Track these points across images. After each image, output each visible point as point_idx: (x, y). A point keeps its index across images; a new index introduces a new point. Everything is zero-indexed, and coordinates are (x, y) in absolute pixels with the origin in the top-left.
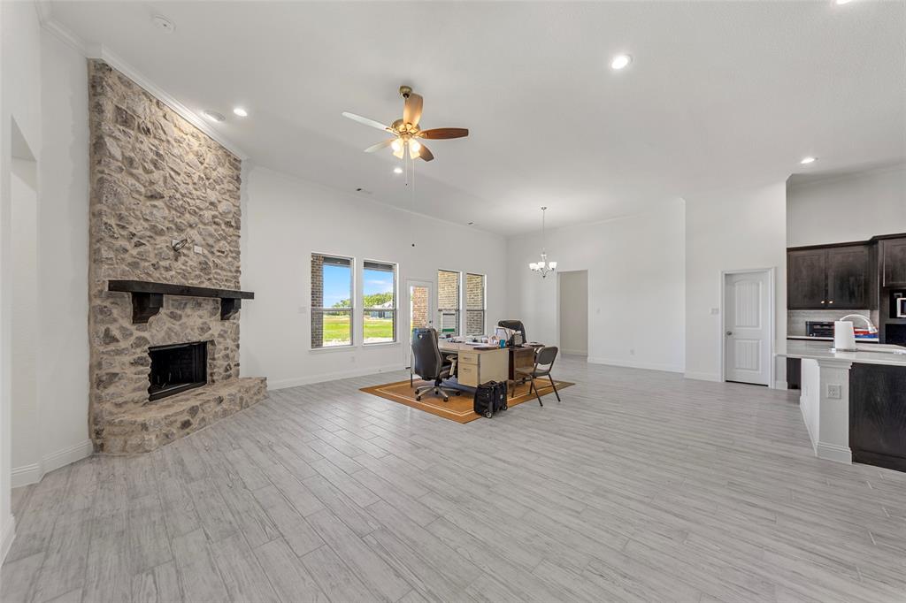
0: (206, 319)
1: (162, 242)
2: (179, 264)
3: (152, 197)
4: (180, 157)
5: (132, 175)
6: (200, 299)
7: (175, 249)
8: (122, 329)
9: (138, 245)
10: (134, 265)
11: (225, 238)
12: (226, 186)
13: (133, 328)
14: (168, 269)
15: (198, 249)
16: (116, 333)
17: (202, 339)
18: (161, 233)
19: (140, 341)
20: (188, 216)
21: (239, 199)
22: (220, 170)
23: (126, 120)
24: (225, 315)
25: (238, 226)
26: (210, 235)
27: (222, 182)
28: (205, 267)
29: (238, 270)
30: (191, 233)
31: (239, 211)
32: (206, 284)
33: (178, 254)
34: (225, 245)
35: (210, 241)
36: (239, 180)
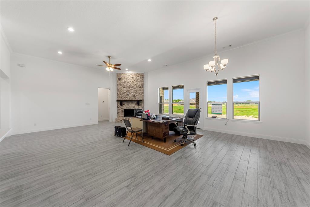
0: (135, 105)
1: (125, 94)
2: (129, 97)
3: (124, 88)
4: (128, 80)
5: (121, 86)
6: (133, 102)
7: (128, 94)
8: (120, 106)
9: (122, 95)
10: (121, 98)
11: (139, 90)
12: (140, 80)
13: (121, 106)
14: (127, 97)
15: (133, 93)
16: (119, 107)
17: (133, 109)
18: (125, 92)
19: (122, 108)
20: (130, 88)
21: (143, 81)
22: (138, 78)
23: (120, 79)
24: (139, 105)
25: (143, 87)
26: (135, 90)
27: (138, 80)
28: (134, 96)
29: (143, 96)
30: (131, 91)
31: (143, 84)
32: (135, 99)
33: (128, 95)
34: (139, 91)
35: (135, 91)
36: (143, 77)
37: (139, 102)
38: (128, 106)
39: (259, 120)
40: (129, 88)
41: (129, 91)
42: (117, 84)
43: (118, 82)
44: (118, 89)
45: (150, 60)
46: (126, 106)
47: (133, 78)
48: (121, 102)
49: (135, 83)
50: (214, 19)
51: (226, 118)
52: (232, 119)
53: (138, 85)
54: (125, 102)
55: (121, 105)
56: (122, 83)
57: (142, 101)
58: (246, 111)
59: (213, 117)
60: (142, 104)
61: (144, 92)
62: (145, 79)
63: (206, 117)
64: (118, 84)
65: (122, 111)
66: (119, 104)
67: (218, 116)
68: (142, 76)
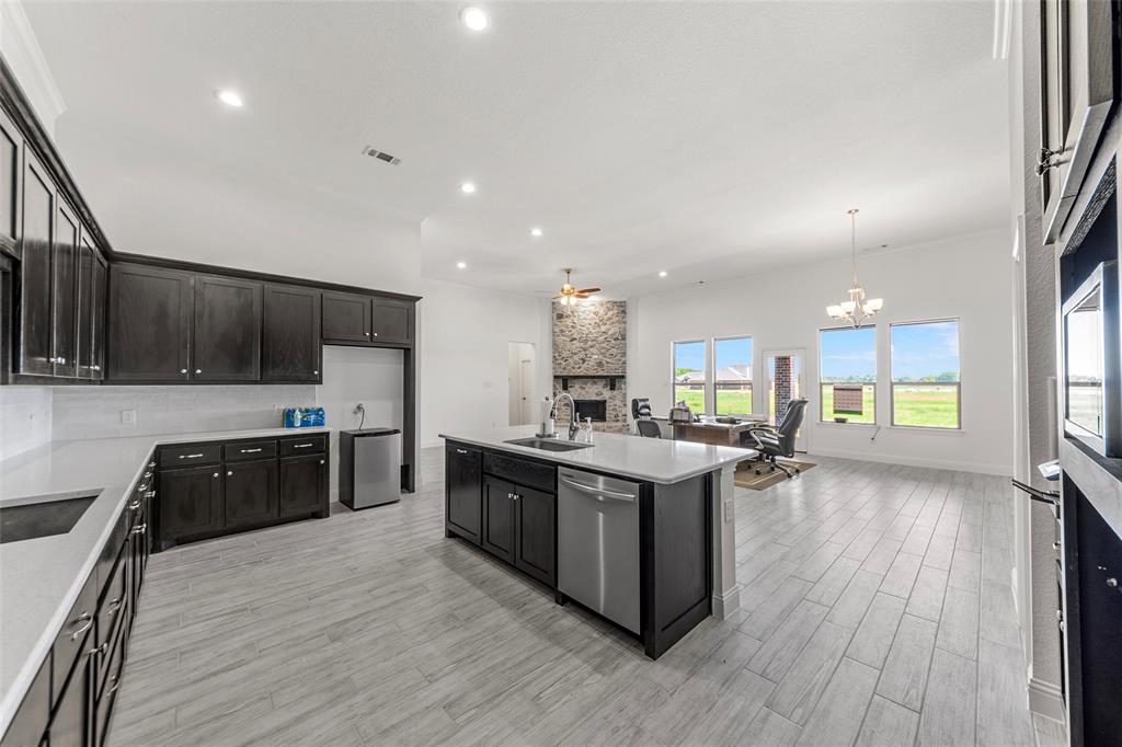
0: (601, 389)
2: (585, 365)
3: (571, 341)
4: (585, 318)
5: (564, 336)
6: (596, 380)
7: (582, 359)
8: (560, 392)
9: (566, 360)
11: (613, 347)
12: (615, 319)
13: (563, 392)
14: (580, 367)
15: (595, 357)
16: (557, 393)
17: (597, 399)
18: (576, 354)
20: (590, 343)
21: (625, 323)
22: (610, 313)
23: (560, 316)
24: (613, 388)
25: (624, 339)
26: (604, 348)
27: (611, 319)
28: (600, 364)
29: (624, 363)
30: (591, 350)
31: (625, 329)
32: (601, 373)
33: (584, 361)
34: (614, 351)
35: (603, 351)
36: (624, 312)
37: (614, 381)
38: (583, 392)
39: (960, 428)
40: (586, 341)
41: (585, 350)
42: (554, 332)
43: (555, 325)
44: (555, 345)
45: (663, 274)
46: (578, 393)
47: (596, 313)
48: (564, 381)
49: (603, 328)
50: (850, 212)
51: (873, 422)
52: (889, 425)
53: (610, 333)
54: (576, 381)
55: (565, 388)
56: (567, 326)
57: (623, 377)
58: (937, 410)
59: (838, 421)
60: (623, 386)
61: (628, 354)
62: (629, 318)
63: (818, 421)
64: (557, 330)
65: (566, 405)
66: (560, 386)
67: (851, 418)
68: (622, 308)
